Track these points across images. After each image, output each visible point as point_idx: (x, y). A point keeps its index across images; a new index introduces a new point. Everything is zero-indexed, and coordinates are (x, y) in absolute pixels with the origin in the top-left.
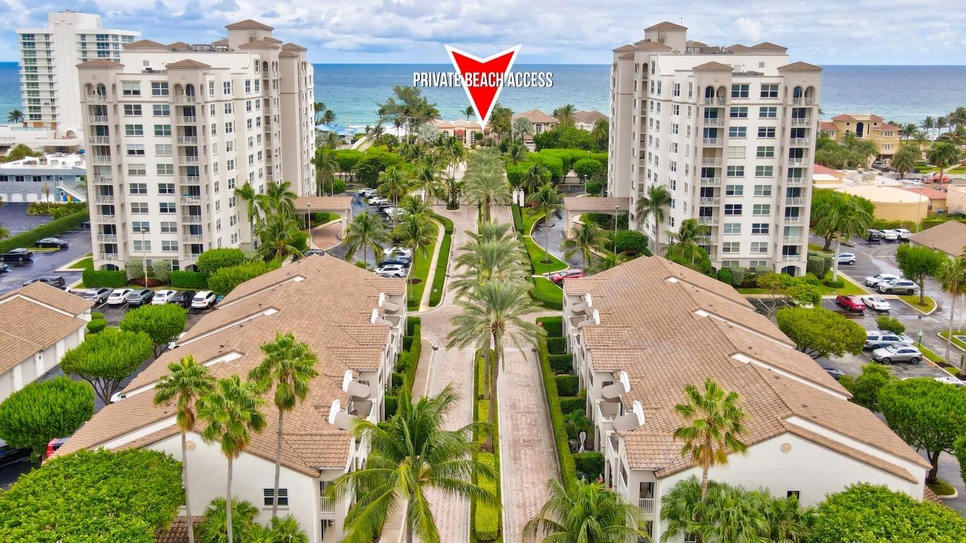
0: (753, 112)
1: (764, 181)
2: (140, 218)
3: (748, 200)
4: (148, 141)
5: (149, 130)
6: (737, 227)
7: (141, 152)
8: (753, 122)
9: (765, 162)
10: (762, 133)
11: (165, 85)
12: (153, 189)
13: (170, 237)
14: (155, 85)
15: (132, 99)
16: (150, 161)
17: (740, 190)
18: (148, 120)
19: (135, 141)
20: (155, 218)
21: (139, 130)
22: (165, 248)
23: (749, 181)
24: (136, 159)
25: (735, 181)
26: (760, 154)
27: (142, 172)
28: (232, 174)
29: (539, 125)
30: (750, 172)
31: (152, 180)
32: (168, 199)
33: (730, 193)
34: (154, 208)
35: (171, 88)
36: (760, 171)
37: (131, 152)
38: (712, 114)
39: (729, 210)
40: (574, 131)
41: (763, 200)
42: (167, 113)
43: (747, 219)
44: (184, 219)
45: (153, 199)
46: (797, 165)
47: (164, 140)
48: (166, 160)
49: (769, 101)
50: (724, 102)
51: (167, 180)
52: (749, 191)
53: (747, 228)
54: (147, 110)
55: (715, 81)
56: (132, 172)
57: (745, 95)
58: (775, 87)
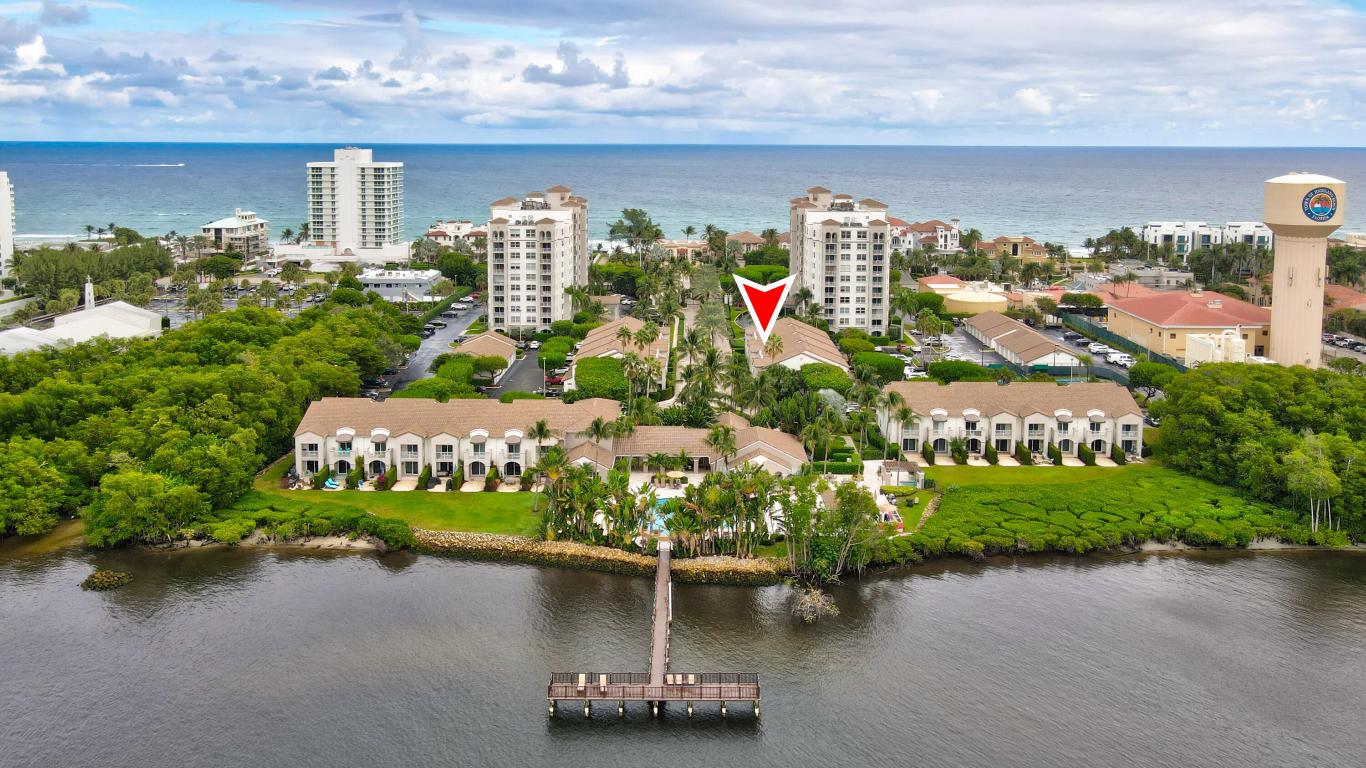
0: (854, 246)
1: (861, 284)
2: (516, 304)
3: (853, 295)
4: (523, 261)
5: (523, 256)
6: (847, 311)
7: (518, 268)
8: (854, 252)
9: (861, 274)
10: (859, 257)
11: (534, 231)
12: (523, 288)
13: (531, 314)
14: (528, 231)
15: (515, 239)
16: (523, 272)
17: (848, 289)
18: (523, 250)
19: (515, 261)
20: (524, 304)
21: (518, 255)
22: (529, 321)
23: (853, 284)
24: (515, 271)
25: (845, 284)
26: (858, 269)
27: (518, 279)
28: (563, 280)
29: (748, 245)
30: (853, 279)
31: (523, 283)
32: (531, 293)
33: (842, 290)
34: (523, 298)
35: (537, 234)
36: (859, 278)
37: (513, 268)
38: (830, 247)
39: (843, 300)
40: (777, 251)
41: (861, 295)
42: (534, 246)
43: (853, 305)
44: (542, 304)
45: (523, 293)
46: (878, 275)
47: (531, 261)
48: (531, 272)
49: (862, 240)
50: (836, 241)
51: (531, 283)
52: (853, 289)
53: (853, 310)
54: (523, 245)
55: (831, 229)
56: (513, 279)
57: (849, 237)
58: (865, 233)
